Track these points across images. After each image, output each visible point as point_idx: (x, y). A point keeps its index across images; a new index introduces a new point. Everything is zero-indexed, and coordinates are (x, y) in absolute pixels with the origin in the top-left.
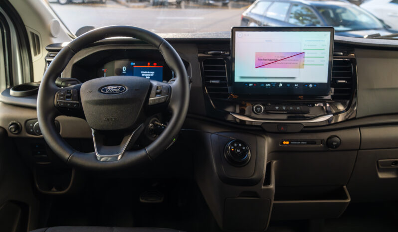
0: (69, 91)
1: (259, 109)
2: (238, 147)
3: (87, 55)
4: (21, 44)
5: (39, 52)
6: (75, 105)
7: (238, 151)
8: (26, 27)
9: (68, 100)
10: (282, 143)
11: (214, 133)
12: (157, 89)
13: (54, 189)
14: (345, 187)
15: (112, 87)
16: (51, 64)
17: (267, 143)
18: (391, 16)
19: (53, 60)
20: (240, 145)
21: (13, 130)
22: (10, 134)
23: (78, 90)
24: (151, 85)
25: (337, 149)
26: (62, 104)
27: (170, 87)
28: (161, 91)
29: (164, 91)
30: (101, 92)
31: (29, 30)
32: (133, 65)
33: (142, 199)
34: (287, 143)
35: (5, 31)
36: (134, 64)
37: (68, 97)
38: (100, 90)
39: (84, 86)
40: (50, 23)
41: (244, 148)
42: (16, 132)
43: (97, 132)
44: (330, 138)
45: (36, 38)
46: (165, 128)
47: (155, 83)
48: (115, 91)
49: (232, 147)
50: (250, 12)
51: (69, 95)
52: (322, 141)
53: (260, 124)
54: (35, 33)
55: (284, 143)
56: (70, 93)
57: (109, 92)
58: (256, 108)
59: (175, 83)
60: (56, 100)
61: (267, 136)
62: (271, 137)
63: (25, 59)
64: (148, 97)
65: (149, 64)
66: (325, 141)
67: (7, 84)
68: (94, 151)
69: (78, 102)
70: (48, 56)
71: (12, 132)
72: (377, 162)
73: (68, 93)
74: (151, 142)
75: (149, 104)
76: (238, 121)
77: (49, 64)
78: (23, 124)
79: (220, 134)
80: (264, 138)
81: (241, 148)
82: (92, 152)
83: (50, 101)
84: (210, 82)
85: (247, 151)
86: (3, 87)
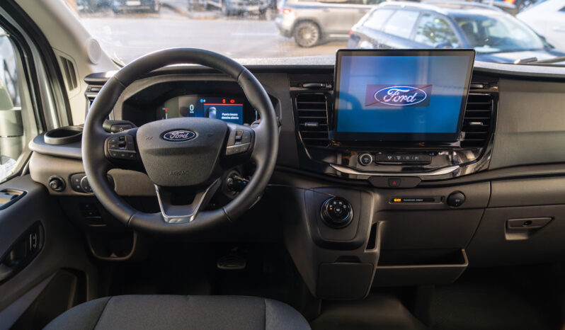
0: (121, 138)
1: (366, 159)
2: (338, 206)
3: (141, 89)
4: (50, 75)
5: (76, 86)
6: (132, 156)
7: (338, 210)
8: (55, 51)
9: (122, 150)
10: (393, 201)
11: (308, 189)
12: (236, 135)
13: (113, 255)
14: (463, 250)
15: (178, 132)
16: (95, 101)
17: (374, 201)
18: (557, 31)
19: (97, 96)
20: (340, 203)
21: (55, 187)
22: (52, 192)
23: (133, 137)
24: (228, 130)
25: (459, 207)
26: (115, 155)
27: (254, 131)
28: (242, 137)
29: (246, 137)
30: (164, 139)
31: (58, 55)
32: (204, 103)
33: (220, 265)
34: (400, 200)
35: (25, 56)
36: (204, 101)
37: (121, 146)
38: (162, 136)
39: (141, 131)
40: (86, 44)
41: (345, 207)
42: (59, 189)
43: (162, 189)
44: (453, 194)
45: (70, 66)
46: (247, 183)
47: (233, 127)
48: (182, 138)
49: (331, 206)
50: (362, 25)
51: (122, 142)
52: (442, 198)
53: (367, 178)
54: (68, 58)
55: (395, 200)
56: (123, 140)
57: (174, 138)
58: (363, 159)
59: (260, 127)
60: (107, 149)
61: (374, 192)
62: (380, 193)
63: (58, 94)
64: (225, 144)
65: (224, 101)
66: (446, 197)
67: (38, 129)
68: (160, 211)
69: (134, 152)
70: (89, 91)
71: (53, 189)
72: (507, 222)
73: (120, 140)
74: (230, 201)
75: (227, 153)
76: (339, 174)
77: (92, 102)
78: (66, 179)
79: (315, 190)
80: (371, 195)
81: (341, 207)
82: (156, 212)
83: (99, 151)
84: (305, 125)
85: (348, 210)
86: (34, 133)
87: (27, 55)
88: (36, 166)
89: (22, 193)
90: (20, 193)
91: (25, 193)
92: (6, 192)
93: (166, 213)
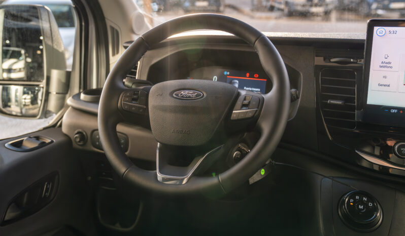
1: (404, 150)
2: (362, 202)
5: (118, 52)
6: (141, 110)
7: (361, 207)
8: (107, 21)
9: (134, 104)
11: (327, 177)
12: (245, 99)
15: (187, 92)
20: (365, 199)
22: (75, 145)
23: (148, 91)
24: (239, 94)
26: (126, 107)
27: (263, 98)
28: (249, 102)
29: (254, 103)
30: (173, 97)
31: (109, 24)
32: (227, 75)
35: (83, 24)
36: (228, 73)
37: (134, 99)
38: (171, 94)
39: (154, 89)
40: (133, 15)
41: (370, 204)
42: (81, 143)
43: (165, 148)
45: (116, 34)
47: (243, 92)
49: (352, 200)
51: (135, 97)
54: (116, 27)
56: (137, 94)
57: (182, 97)
58: (399, 149)
59: (270, 94)
60: (121, 101)
63: (102, 59)
64: (232, 108)
65: (248, 75)
67: (80, 88)
68: (156, 170)
69: (145, 107)
73: (135, 94)
75: (232, 118)
79: (335, 179)
81: (365, 204)
82: (152, 170)
83: (114, 103)
84: (328, 102)
85: (375, 209)
86: (76, 91)
87: (85, 23)
88: (67, 119)
89: (49, 141)
90: (48, 141)
91: (52, 142)
92: (37, 138)
93: (161, 172)
